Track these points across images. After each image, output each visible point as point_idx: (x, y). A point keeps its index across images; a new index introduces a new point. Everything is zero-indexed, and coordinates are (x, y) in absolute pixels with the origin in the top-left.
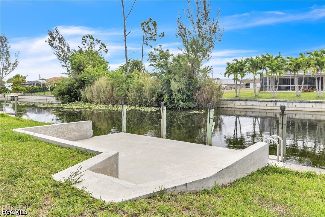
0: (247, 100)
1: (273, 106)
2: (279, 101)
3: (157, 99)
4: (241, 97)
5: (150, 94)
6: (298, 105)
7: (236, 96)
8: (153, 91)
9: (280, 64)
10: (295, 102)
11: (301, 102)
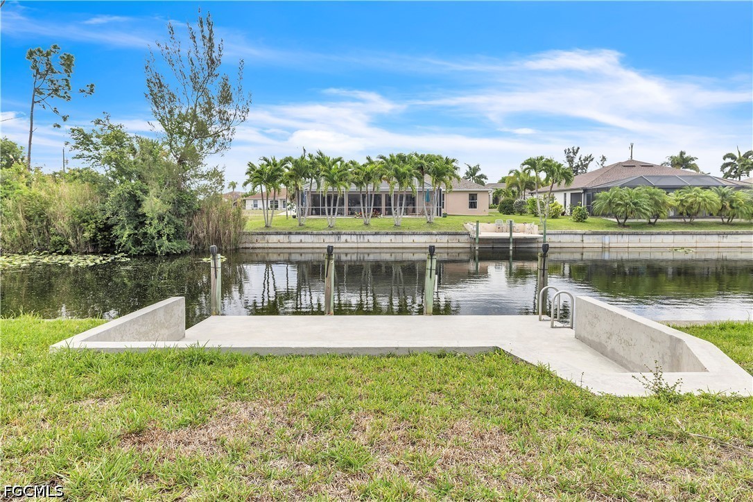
0: (290, 233)
1: (335, 242)
2: (344, 234)
3: (95, 236)
4: (276, 229)
5: (73, 225)
6: (371, 238)
7: (267, 226)
8: (80, 221)
9: (343, 172)
10: (368, 235)
11: (376, 234)
